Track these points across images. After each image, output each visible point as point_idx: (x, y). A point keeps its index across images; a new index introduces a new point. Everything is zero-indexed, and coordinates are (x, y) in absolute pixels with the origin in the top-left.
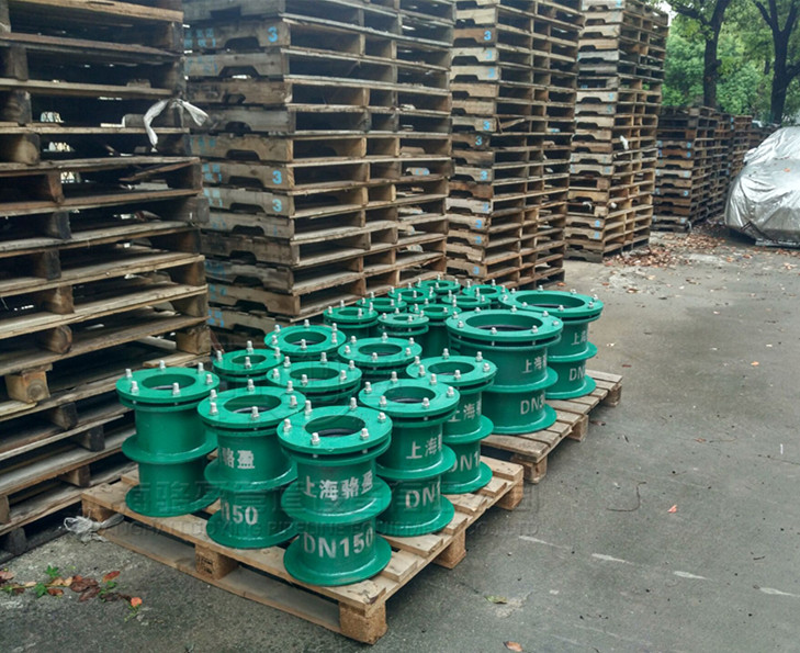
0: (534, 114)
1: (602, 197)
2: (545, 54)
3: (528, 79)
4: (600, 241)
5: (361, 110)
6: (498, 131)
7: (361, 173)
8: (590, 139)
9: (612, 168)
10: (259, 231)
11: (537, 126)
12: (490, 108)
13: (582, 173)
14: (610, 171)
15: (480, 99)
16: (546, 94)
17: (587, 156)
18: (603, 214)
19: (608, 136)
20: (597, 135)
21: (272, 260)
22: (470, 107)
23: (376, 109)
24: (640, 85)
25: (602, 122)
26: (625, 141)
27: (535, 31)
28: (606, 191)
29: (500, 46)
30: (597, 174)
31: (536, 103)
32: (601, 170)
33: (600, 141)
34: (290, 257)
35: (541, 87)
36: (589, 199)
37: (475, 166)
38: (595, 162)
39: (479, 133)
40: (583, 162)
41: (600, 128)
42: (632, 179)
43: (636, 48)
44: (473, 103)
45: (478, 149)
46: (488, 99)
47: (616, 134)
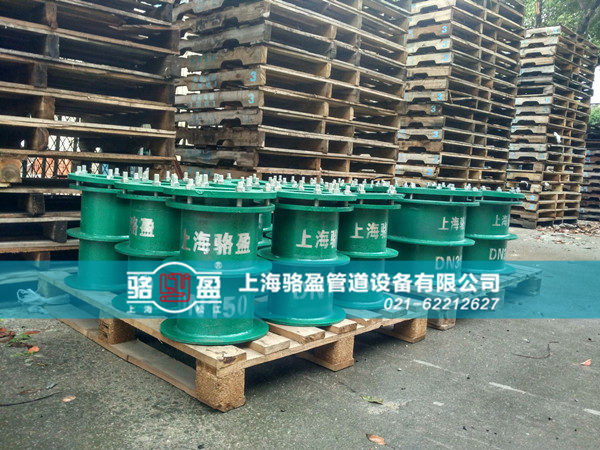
0: (479, 96)
1: (538, 177)
2: (492, 52)
3: (476, 69)
4: (534, 212)
5: (328, 41)
6: (449, 101)
7: (325, 90)
8: (529, 133)
9: (546, 154)
10: (237, 122)
11: (482, 105)
12: (443, 83)
13: (521, 159)
14: (544, 157)
15: (436, 77)
16: (491, 83)
17: (526, 145)
18: (537, 191)
19: (544, 130)
20: (534, 130)
21: (245, 144)
22: (427, 84)
23: (342, 44)
24: (573, 96)
25: (538, 119)
26: (558, 137)
27: (484, 33)
28: (540, 173)
29: (454, 38)
30: (534, 159)
31: (482, 88)
32: (537, 156)
33: (536, 134)
34: (257, 140)
35: (487, 77)
36: (527, 179)
37: (429, 128)
38: (532, 150)
39: (434, 103)
40: (522, 150)
41: (537, 125)
42: (563, 167)
43: (570, 67)
44: (430, 81)
45: (432, 115)
46: (442, 77)
47: (550, 130)
